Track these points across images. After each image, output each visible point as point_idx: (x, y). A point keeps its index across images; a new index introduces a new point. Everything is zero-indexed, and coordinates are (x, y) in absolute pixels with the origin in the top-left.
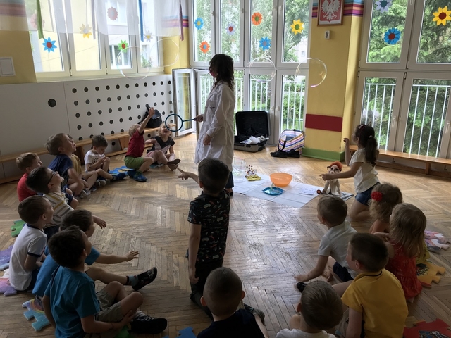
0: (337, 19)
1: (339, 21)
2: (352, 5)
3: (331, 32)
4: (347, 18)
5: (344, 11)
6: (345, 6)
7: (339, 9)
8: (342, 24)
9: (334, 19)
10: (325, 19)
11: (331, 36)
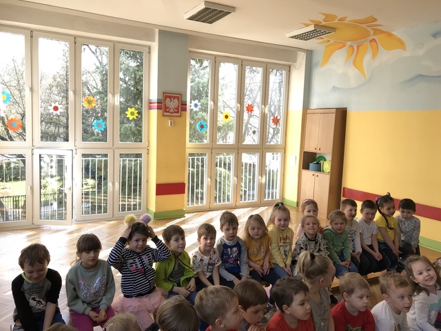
0: (178, 112)
1: (179, 114)
2: (186, 104)
3: (174, 121)
4: (183, 112)
5: (182, 108)
6: (182, 104)
7: (179, 106)
8: (180, 116)
9: (175, 112)
10: (168, 112)
11: (174, 124)
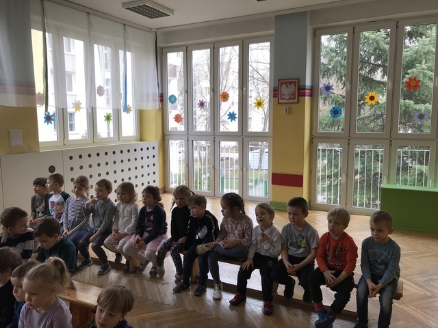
0: (294, 98)
1: (296, 101)
2: (305, 89)
3: (289, 108)
4: (301, 98)
5: (299, 93)
6: (299, 89)
7: (295, 92)
9: (291, 99)
10: (283, 99)
11: (290, 111)
